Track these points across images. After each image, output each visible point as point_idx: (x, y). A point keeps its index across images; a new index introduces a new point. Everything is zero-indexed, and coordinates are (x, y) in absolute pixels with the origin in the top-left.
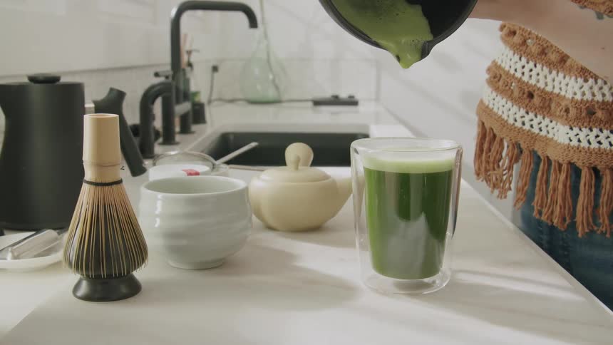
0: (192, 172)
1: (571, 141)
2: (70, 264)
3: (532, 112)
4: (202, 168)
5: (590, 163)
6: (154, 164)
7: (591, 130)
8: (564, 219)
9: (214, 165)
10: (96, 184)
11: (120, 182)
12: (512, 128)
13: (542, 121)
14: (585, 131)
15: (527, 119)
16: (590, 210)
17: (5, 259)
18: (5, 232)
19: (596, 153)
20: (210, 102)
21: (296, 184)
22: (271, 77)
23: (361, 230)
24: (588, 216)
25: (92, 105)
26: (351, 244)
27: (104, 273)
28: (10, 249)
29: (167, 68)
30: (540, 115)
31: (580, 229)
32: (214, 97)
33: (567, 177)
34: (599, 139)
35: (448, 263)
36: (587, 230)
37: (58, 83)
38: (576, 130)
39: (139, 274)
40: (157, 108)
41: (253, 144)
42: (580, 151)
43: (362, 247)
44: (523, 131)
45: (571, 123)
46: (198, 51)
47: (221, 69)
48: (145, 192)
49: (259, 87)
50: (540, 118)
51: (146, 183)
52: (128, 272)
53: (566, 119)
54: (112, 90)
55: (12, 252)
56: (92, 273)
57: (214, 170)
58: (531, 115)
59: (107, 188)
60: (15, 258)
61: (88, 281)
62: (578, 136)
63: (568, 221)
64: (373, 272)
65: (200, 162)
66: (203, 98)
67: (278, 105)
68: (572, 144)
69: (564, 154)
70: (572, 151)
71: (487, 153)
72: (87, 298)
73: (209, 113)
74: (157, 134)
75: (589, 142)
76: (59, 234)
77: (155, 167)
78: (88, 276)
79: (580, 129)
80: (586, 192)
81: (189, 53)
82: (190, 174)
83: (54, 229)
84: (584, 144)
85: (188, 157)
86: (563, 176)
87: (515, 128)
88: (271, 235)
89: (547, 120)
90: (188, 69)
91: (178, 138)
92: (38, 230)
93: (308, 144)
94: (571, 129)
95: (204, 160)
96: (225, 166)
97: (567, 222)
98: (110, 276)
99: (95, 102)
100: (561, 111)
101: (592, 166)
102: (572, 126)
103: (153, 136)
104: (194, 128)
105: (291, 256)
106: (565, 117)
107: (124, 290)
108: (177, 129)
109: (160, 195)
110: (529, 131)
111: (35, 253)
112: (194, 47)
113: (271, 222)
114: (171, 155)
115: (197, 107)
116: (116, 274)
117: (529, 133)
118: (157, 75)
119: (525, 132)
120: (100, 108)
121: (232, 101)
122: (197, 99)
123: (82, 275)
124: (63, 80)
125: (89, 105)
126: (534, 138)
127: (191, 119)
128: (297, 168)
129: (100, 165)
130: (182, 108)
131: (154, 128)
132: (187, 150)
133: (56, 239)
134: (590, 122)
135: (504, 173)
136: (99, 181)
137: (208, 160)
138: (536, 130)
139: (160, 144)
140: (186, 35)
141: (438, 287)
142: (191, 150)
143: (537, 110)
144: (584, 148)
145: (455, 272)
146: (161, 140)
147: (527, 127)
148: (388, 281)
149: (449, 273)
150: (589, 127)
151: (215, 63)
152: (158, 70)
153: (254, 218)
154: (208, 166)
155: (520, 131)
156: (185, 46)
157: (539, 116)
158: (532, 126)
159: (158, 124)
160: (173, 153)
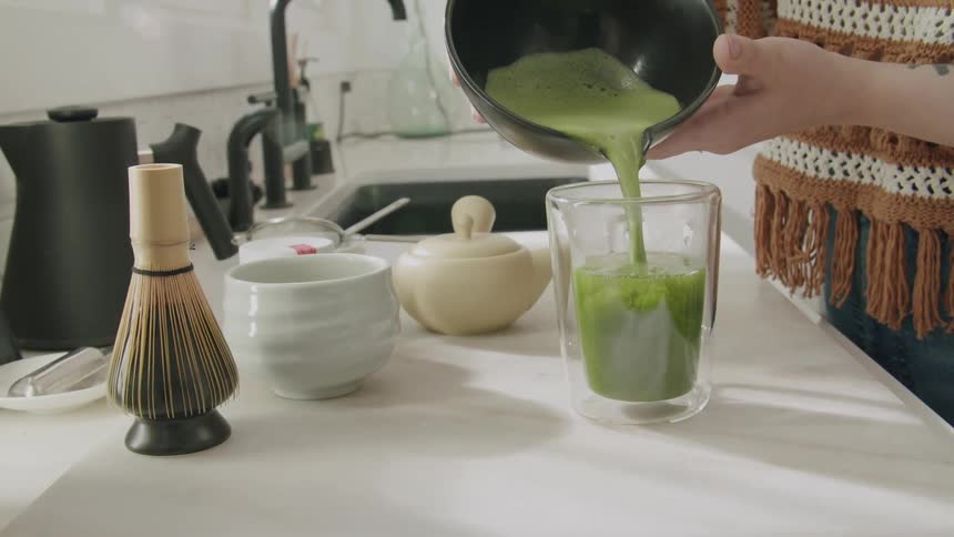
0: (306, 249)
1: (901, 188)
2: (118, 398)
3: (842, 151)
4: (320, 241)
5: (934, 224)
6: (249, 239)
7: (933, 171)
8: (896, 312)
9: (341, 236)
10: (151, 274)
11: (189, 269)
12: (816, 182)
13: (861, 161)
14: (924, 172)
15: (835, 164)
16: (934, 295)
17: (23, 396)
18: (24, 354)
19: (943, 207)
20: (339, 139)
21: (469, 260)
22: (433, 95)
23: (569, 328)
24: (931, 306)
25: (150, 152)
26: (553, 351)
27: (170, 411)
28: (30, 379)
29: (268, 89)
30: (856, 153)
31: (919, 327)
32: (347, 130)
33: (897, 244)
34: (945, 185)
35: (707, 374)
36: (930, 328)
37: (93, 120)
38: (909, 170)
39: (227, 410)
40: (256, 151)
41: (403, 201)
42: (917, 204)
43: (571, 354)
44: (834, 183)
45: (900, 160)
46: (316, 60)
47: (355, 87)
48: (232, 283)
49: (415, 111)
50: (856, 158)
51: (233, 269)
52: (208, 409)
53: (892, 154)
54: (178, 127)
55: (33, 384)
56: (153, 412)
57: (344, 244)
58: (842, 156)
59: (170, 278)
60: (36, 393)
61: (149, 424)
62: (912, 181)
63: (902, 315)
64: (590, 393)
65: (321, 234)
66: (328, 133)
67: (446, 139)
68: (903, 192)
69: (892, 210)
70: (903, 206)
71: (778, 232)
72: (148, 450)
73: (337, 156)
74: (257, 193)
75: (930, 189)
76: (105, 353)
77: (250, 243)
78: (146, 416)
79: (916, 170)
80: (928, 267)
81: (303, 63)
82: (302, 252)
83: (98, 347)
84: (923, 192)
85: (303, 225)
86: (891, 244)
87: (820, 181)
88: (432, 341)
89: (868, 159)
90: (301, 89)
91: (290, 197)
92: (72, 349)
93: (487, 197)
94: (901, 169)
95: (327, 229)
96: (358, 237)
97: (901, 317)
98: (180, 415)
99: (154, 147)
100: (883, 141)
101: (937, 227)
102: (903, 164)
103: (250, 196)
104: (316, 180)
105: (462, 374)
106: (890, 150)
107: (204, 435)
108: (289, 183)
109: (254, 287)
110: (843, 180)
111: (70, 385)
112: (308, 55)
113: (433, 321)
114: (275, 224)
115: (319, 149)
116: (189, 412)
117: (845, 184)
118: (252, 100)
119: (838, 183)
120: (161, 155)
121: (374, 136)
122: (317, 135)
123: (139, 415)
124: (102, 115)
125: (144, 151)
126: (852, 190)
127: (309, 166)
128: (469, 235)
129: (157, 244)
130: (294, 150)
131: (251, 183)
132: (304, 216)
133: (98, 362)
134: (930, 157)
135: (812, 254)
136: (156, 269)
137: (332, 230)
138: (853, 178)
139: (263, 208)
140: (296, 37)
141: (692, 412)
142: (310, 215)
143: (849, 147)
144: (922, 199)
145: (716, 388)
146: (263, 201)
147: (839, 176)
148: (614, 406)
149: (708, 389)
150: (929, 164)
151: (345, 79)
152: (254, 92)
153: (404, 315)
154: (330, 238)
155: (828, 184)
156: (295, 54)
157: (854, 156)
158: (846, 173)
159: (258, 176)
160: (277, 220)
